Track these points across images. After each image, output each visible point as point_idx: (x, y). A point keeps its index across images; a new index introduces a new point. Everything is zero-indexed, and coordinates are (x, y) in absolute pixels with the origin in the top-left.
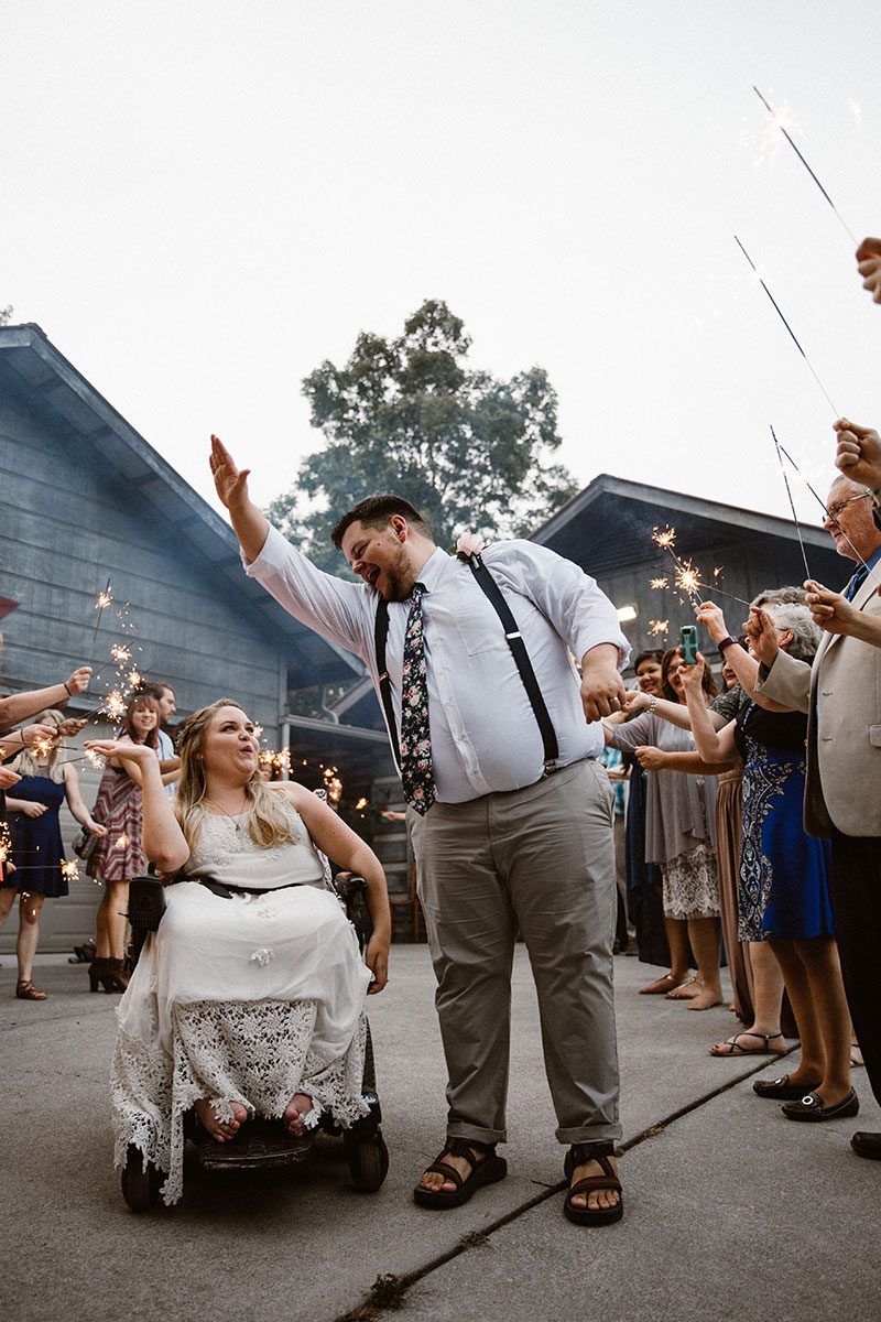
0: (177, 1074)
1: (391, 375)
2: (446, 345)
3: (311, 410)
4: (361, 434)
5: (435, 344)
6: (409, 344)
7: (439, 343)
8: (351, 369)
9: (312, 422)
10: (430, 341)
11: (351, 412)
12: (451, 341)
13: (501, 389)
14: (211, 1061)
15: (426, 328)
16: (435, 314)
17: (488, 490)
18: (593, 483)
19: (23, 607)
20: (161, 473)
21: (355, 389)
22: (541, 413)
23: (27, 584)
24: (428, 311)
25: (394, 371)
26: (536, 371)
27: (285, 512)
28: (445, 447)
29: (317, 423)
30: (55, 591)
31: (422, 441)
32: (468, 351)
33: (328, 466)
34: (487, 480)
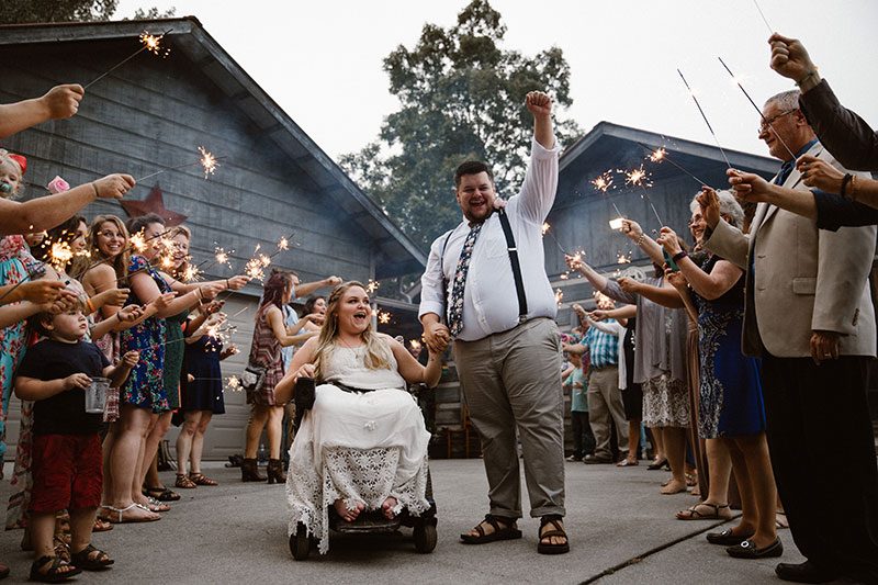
0: (325, 485)
1: (448, 55)
2: (488, 32)
3: (389, 81)
4: (426, 99)
5: (480, 31)
6: (461, 31)
7: (483, 30)
8: (418, 51)
9: (390, 90)
10: (476, 29)
11: (419, 83)
12: (491, 29)
13: (528, 64)
14: (343, 479)
15: (473, 19)
16: (480, 9)
17: (519, 138)
18: (596, 128)
19: (190, 219)
20: (285, 124)
21: (421, 65)
22: (557, 81)
23: (192, 204)
24: (474, 7)
25: (449, 52)
26: (555, 50)
27: (371, 156)
28: (487, 107)
29: (394, 91)
30: (212, 208)
31: (470, 103)
32: (504, 36)
33: (403, 122)
34: (517, 131)
